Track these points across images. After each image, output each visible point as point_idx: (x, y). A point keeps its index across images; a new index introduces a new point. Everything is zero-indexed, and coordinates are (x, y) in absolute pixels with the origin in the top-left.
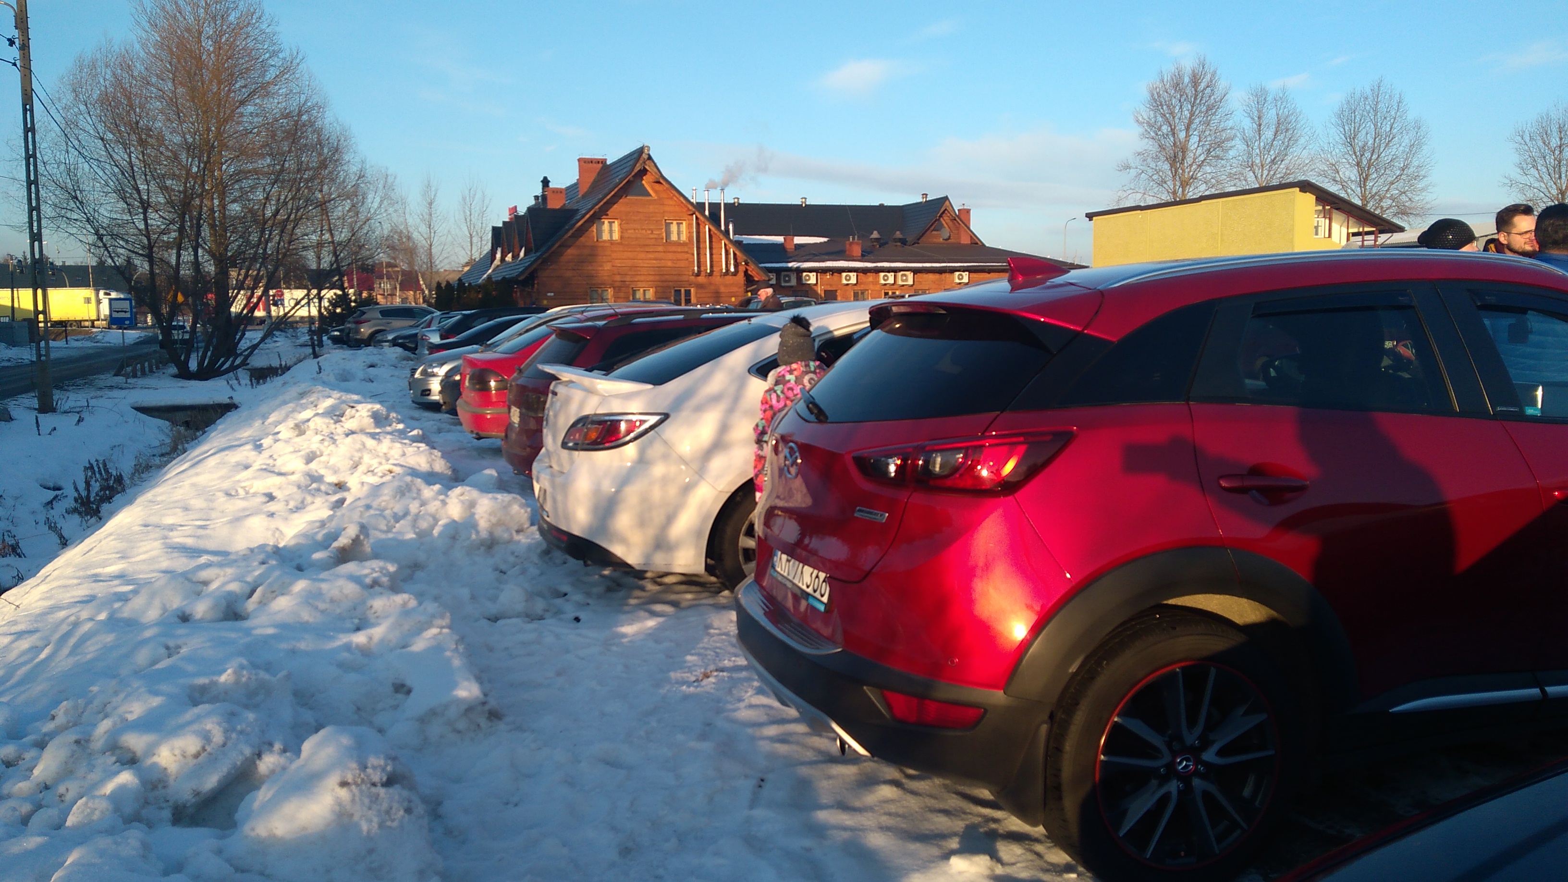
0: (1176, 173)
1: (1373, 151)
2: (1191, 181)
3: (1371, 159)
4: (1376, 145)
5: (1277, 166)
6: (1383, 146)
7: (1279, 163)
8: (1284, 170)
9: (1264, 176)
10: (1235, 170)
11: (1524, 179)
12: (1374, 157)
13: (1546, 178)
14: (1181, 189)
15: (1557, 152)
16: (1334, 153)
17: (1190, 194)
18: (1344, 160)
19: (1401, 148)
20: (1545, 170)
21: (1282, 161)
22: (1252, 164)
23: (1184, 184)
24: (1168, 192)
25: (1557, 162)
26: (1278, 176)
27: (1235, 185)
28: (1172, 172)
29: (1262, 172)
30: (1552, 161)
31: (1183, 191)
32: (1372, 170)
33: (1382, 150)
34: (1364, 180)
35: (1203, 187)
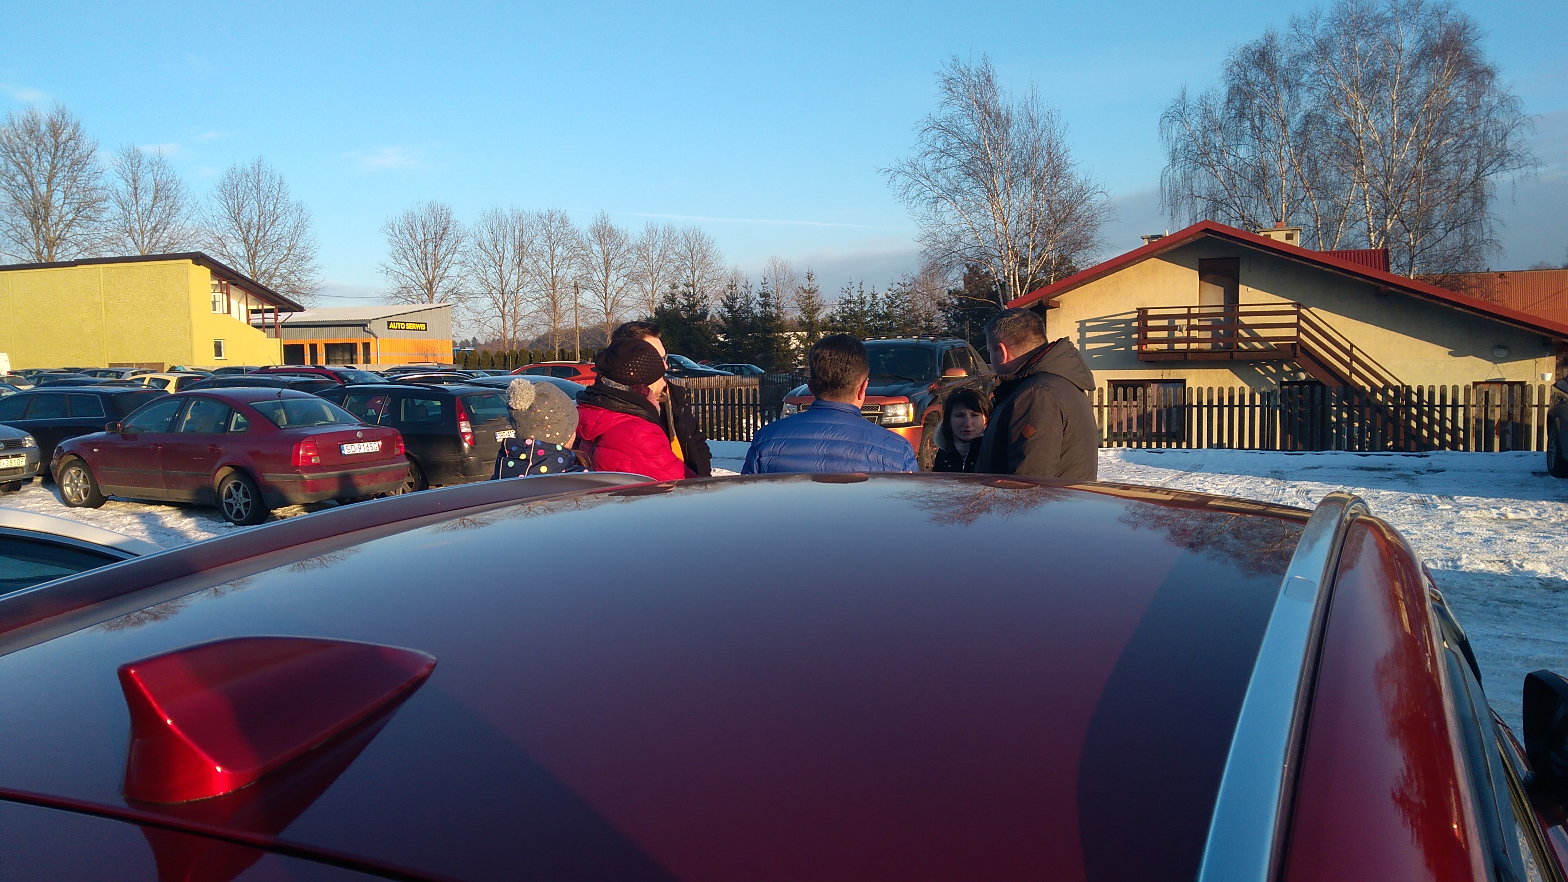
0: (38, 231)
1: (259, 228)
2: (58, 241)
3: (257, 237)
4: (261, 223)
5: (158, 234)
6: (268, 224)
7: (161, 231)
8: (168, 239)
9: (145, 244)
10: (111, 234)
11: (397, 268)
12: (261, 234)
13: (416, 268)
14: (46, 249)
15: (423, 247)
16: (219, 226)
17: (59, 256)
18: (230, 235)
19: (286, 229)
20: (414, 261)
21: (164, 229)
22: (131, 230)
23: (50, 244)
24: (31, 252)
25: (423, 255)
26: (162, 245)
27: (112, 250)
28: (33, 230)
29: (143, 239)
30: (419, 253)
31: (50, 252)
32: (260, 248)
33: (267, 228)
34: (252, 257)
35: (74, 250)
